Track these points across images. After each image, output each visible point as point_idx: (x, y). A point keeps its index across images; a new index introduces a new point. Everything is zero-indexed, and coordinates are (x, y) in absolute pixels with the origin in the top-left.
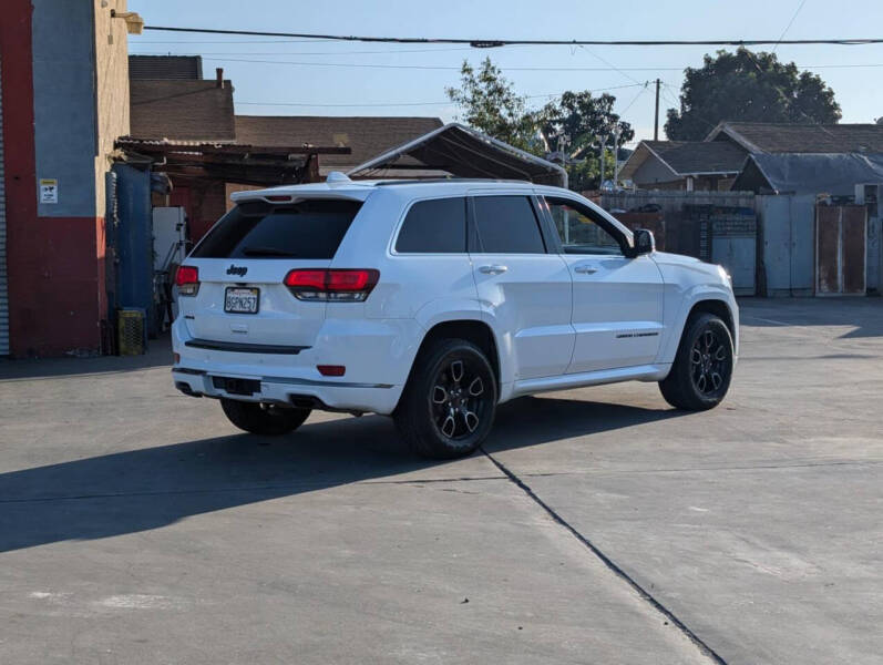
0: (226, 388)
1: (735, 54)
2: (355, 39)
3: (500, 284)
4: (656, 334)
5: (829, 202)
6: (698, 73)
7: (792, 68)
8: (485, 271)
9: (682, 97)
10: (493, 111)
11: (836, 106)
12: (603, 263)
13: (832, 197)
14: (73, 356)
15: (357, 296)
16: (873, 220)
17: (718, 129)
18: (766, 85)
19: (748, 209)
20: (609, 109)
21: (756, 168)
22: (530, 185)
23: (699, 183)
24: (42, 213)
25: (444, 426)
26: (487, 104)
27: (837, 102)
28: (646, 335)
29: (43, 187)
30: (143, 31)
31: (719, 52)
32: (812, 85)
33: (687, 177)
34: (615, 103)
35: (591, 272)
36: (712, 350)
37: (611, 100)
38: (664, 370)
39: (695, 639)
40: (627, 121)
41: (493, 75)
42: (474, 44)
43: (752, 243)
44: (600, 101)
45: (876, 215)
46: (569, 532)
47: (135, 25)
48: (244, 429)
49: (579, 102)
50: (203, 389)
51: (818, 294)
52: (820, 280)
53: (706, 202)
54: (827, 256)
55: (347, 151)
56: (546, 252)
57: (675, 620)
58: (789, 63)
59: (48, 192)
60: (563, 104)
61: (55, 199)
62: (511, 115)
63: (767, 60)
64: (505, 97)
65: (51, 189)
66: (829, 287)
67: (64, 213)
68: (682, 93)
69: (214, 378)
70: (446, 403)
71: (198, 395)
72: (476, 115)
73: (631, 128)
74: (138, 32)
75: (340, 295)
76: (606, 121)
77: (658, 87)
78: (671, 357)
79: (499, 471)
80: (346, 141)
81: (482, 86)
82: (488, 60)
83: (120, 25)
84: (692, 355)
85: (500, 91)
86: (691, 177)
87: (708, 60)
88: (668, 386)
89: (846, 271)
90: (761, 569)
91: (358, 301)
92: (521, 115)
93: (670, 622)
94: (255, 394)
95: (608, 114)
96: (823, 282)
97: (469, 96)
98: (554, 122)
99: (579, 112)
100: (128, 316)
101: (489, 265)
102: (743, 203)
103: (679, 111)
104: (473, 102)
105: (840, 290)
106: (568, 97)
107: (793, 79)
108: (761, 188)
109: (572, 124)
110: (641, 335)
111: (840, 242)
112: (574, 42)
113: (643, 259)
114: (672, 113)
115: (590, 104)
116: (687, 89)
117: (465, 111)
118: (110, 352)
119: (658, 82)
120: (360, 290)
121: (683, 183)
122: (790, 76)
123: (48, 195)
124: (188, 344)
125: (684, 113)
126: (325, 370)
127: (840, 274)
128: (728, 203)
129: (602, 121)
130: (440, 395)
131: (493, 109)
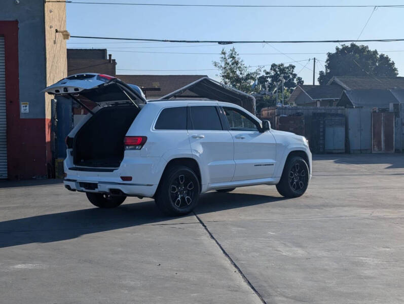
0: (84, 187)
1: (349, 46)
2: (168, 41)
3: (200, 143)
4: (273, 165)
5: (377, 111)
6: (333, 55)
7: (375, 52)
8: (194, 137)
9: (326, 66)
10: (234, 72)
11: (395, 69)
12: (250, 135)
13: (379, 109)
14: (35, 179)
15: (137, 147)
16: (397, 119)
17: (332, 80)
18: (364, 60)
19: (342, 114)
20: (292, 71)
21: (347, 96)
22: (217, 102)
23: (323, 103)
24: (22, 117)
25: (176, 202)
26: (231, 69)
27: (396, 67)
28: (268, 165)
29: (22, 106)
30: (70, 38)
31: (342, 45)
32: (385, 60)
33: (317, 101)
34: (295, 68)
35: (242, 138)
36: (299, 172)
37: (293, 67)
38: (277, 180)
39: (244, 276)
40: (300, 77)
41: (234, 55)
42: (220, 43)
43: (343, 129)
44: (288, 68)
45: (399, 117)
46: (215, 242)
47: (66, 36)
48: (97, 206)
49: (278, 68)
50: (75, 188)
51: (373, 152)
52: (374, 145)
53: (323, 111)
54: (377, 135)
55: (158, 89)
56: (223, 130)
57: (240, 271)
58: (374, 50)
59: (25, 108)
60: (271, 69)
61: (28, 111)
62: (241, 74)
63: (364, 49)
64: (239, 65)
65: (26, 106)
66: (378, 148)
67: (31, 117)
68: (326, 64)
69: (80, 183)
70: (177, 192)
71: (74, 190)
72: (226, 74)
73: (302, 80)
74: (68, 38)
75: (130, 147)
76: (291, 77)
77: (315, 61)
78: (280, 175)
79: (197, 220)
80: (159, 85)
81: (229, 61)
82: (234, 49)
83: (60, 36)
84: (289, 174)
85: (237, 63)
86: (319, 100)
87: (337, 49)
88: (279, 187)
89: (385, 141)
90: (284, 254)
91: (138, 149)
92: (246, 74)
93: (237, 271)
94: (96, 189)
95: (292, 74)
96: (375, 146)
97: (223, 65)
98: (267, 77)
99: (278, 73)
100: (59, 161)
101: (196, 135)
102: (339, 112)
103: (325, 72)
104: (225, 68)
105: (383, 150)
106: (273, 66)
107: (376, 57)
108: (347, 105)
109: (275, 78)
110: (266, 165)
111: (382, 128)
112: (264, 42)
113: (266, 133)
114: (321, 73)
115: (284, 69)
116: (328, 62)
117: (221, 72)
118: (51, 177)
119: (315, 59)
120: (138, 145)
121: (315, 103)
122: (374, 56)
123: (25, 109)
124: (70, 169)
125: (326, 73)
126: (124, 178)
127: (382, 143)
128: (333, 112)
129: (289, 76)
130: (174, 189)
131: (233, 71)
